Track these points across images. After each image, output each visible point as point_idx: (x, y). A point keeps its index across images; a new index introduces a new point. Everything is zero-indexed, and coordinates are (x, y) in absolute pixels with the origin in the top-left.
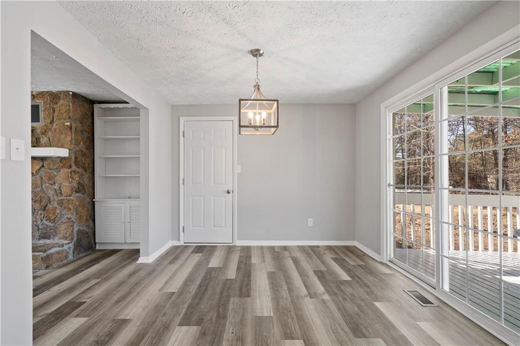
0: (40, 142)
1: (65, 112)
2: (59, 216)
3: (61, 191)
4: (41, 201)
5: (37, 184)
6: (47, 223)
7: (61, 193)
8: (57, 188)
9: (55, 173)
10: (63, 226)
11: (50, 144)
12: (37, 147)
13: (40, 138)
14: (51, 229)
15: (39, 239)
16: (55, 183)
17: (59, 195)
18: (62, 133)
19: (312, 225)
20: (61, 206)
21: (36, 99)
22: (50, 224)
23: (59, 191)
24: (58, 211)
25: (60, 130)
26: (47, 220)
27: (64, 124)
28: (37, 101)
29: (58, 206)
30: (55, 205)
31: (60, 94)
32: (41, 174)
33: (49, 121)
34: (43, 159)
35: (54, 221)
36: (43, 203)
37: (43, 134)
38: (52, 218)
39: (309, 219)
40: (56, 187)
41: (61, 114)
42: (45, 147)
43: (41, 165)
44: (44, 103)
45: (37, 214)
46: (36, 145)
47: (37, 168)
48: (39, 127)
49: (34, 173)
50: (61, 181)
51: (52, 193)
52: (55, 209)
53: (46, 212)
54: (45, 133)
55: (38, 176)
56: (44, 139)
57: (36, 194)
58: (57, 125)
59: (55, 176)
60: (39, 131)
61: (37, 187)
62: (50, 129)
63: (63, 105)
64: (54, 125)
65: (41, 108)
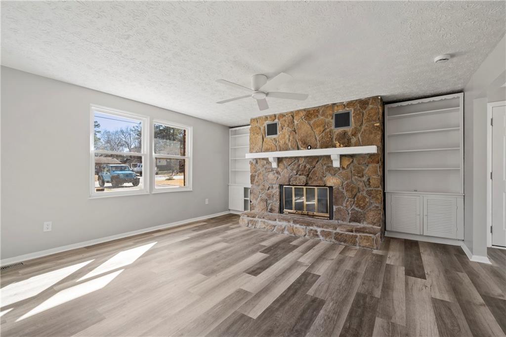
0: (351, 142)
1: (374, 115)
2: (368, 204)
3: (370, 182)
4: (352, 191)
5: (348, 176)
6: (357, 209)
7: (369, 184)
8: (366, 180)
9: (363, 167)
10: (372, 213)
11: (357, 144)
12: (349, 147)
13: (351, 139)
14: (362, 215)
15: (350, 222)
16: (363, 176)
17: (368, 186)
18: (372, 133)
20: (370, 196)
21: (346, 108)
22: (359, 210)
23: (368, 183)
24: (367, 200)
25: (370, 131)
26: (357, 207)
27: (373, 125)
28: (348, 109)
29: (367, 196)
30: (365, 193)
31: (369, 99)
32: (351, 168)
33: (359, 124)
34: (352, 156)
35: (363, 208)
36: (354, 193)
37: (353, 135)
38: (362, 205)
40: (365, 179)
41: (371, 116)
42: (355, 146)
43: (351, 161)
44: (354, 110)
45: (347, 201)
46: (348, 144)
47: (348, 164)
48: (349, 129)
49: (346, 167)
50: (370, 174)
51: (361, 184)
52: (364, 198)
53: (356, 199)
54: (354, 134)
55: (349, 169)
56: (354, 140)
57: (348, 185)
58: (366, 126)
59: (363, 170)
60: (349, 133)
61: (347, 179)
62: (359, 131)
63: (372, 109)
64: (364, 127)
65: (352, 115)
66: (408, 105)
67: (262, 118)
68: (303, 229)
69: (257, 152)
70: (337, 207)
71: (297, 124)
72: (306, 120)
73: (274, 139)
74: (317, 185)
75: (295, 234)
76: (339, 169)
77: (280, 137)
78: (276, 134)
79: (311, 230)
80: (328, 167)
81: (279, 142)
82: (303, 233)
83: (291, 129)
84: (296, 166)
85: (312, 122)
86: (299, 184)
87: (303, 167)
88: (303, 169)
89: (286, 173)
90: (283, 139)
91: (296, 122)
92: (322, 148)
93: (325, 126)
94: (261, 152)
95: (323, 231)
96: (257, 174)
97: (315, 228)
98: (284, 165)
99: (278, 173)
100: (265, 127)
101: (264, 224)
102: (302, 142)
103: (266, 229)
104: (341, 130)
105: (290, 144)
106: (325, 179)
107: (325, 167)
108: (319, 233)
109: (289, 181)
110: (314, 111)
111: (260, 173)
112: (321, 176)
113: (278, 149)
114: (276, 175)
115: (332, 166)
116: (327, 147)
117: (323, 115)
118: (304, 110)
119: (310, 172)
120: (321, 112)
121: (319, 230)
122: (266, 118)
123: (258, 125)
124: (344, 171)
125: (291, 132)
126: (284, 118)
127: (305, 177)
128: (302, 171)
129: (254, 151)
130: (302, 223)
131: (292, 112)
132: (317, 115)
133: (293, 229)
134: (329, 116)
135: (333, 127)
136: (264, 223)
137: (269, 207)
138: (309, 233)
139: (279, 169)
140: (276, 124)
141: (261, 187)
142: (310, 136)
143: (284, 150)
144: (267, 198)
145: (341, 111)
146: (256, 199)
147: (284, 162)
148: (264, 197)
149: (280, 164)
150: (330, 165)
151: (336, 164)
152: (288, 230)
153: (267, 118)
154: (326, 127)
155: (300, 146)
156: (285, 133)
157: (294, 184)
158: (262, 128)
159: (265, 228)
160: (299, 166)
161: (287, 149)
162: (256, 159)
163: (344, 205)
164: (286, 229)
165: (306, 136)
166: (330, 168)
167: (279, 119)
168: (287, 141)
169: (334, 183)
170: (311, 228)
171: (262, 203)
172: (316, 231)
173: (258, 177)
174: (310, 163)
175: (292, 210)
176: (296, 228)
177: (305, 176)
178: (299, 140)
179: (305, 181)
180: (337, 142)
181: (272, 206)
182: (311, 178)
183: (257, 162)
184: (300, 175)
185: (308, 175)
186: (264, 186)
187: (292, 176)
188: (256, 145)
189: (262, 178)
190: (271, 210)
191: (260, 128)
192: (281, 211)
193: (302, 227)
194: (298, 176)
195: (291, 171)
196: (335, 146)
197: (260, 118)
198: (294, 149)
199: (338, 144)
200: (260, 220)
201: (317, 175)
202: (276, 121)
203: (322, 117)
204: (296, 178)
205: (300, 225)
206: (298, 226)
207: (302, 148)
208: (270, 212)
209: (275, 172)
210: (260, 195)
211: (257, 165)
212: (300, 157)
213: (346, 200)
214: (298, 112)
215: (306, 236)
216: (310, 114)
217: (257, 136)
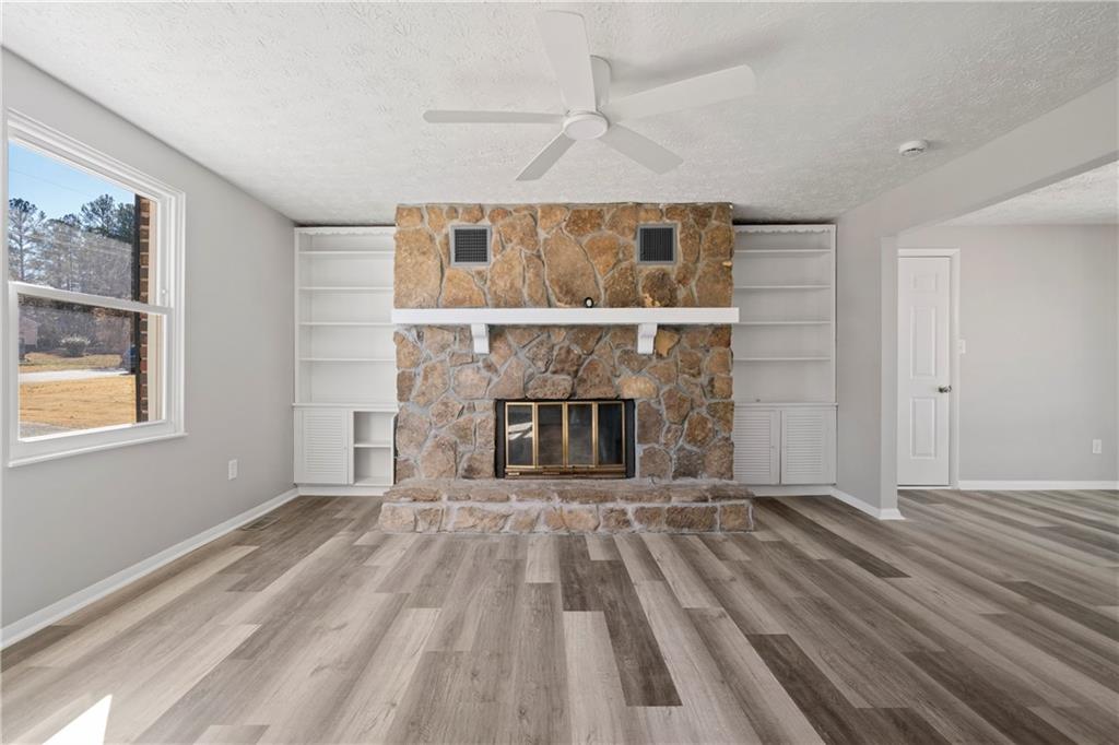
0: (676, 298)
1: (723, 242)
2: (711, 435)
3: (713, 386)
4: (680, 406)
5: (669, 375)
6: (688, 447)
7: (712, 391)
8: (706, 383)
9: (700, 355)
10: (718, 453)
11: (689, 303)
12: (672, 306)
13: (675, 290)
14: (699, 459)
15: (675, 477)
16: (699, 374)
17: (709, 396)
18: (718, 282)
19: (1099, 452)
20: (713, 416)
21: (664, 218)
22: (695, 449)
23: (709, 388)
24: (710, 425)
25: (714, 276)
26: (689, 442)
27: (721, 263)
28: (668, 221)
29: (708, 416)
30: (704, 412)
31: (712, 207)
32: (676, 356)
33: (693, 258)
34: (677, 329)
35: (702, 443)
36: (683, 412)
37: (679, 282)
38: (700, 438)
39: (1095, 441)
40: (704, 379)
41: (716, 245)
42: (685, 306)
43: (676, 340)
44: (683, 225)
45: (668, 431)
46: (670, 302)
47: (670, 346)
48: (672, 268)
49: (665, 354)
50: (714, 369)
51: (698, 391)
52: (704, 421)
53: (686, 426)
54: (683, 281)
55: (671, 359)
56: (681, 293)
57: (670, 394)
58: (708, 265)
59: (700, 360)
60: (673, 277)
61: (669, 380)
62: (693, 273)
63: (718, 228)
64: (701, 266)
65: (678, 236)
66: (757, 233)
67: (441, 210)
68: (591, 512)
69: (421, 307)
70: (646, 447)
71: (546, 240)
72: (570, 232)
73: (479, 273)
74: (601, 396)
75: (568, 529)
76: (649, 357)
77: (498, 268)
78: (483, 258)
79: (612, 511)
80: (626, 352)
81: (493, 283)
82: (592, 523)
83: (529, 252)
84: (543, 351)
85: (585, 240)
86: (554, 397)
87: (563, 351)
88: (563, 356)
89: (514, 368)
90: (506, 277)
91: (542, 234)
92: (612, 307)
93: (617, 253)
94: (438, 307)
95: (642, 508)
96: (420, 370)
97: (620, 505)
98: (510, 346)
99: (490, 367)
100: (447, 236)
101: (471, 515)
102: (561, 287)
103: (479, 529)
104: (653, 267)
105: (525, 291)
106: (617, 381)
107: (618, 353)
108: (630, 516)
109: (525, 389)
110: (591, 212)
111: (434, 368)
112: (609, 374)
113: (490, 302)
114: (484, 373)
115: (634, 352)
116: (624, 305)
117: (613, 226)
118: (567, 206)
119: (580, 365)
120: (607, 218)
121: (630, 508)
122: (453, 211)
123: (426, 226)
124: (662, 363)
125: (529, 259)
126: (508, 220)
127: (569, 378)
128: (562, 362)
129: (413, 303)
130: (585, 497)
131: (530, 207)
132: (599, 225)
133: (561, 516)
134: (627, 230)
135: (636, 258)
136: (471, 511)
137: (464, 464)
138: (607, 519)
139: (494, 358)
140: (484, 232)
141: (436, 407)
142: (583, 275)
143: (511, 307)
144: (454, 438)
145: (653, 223)
146: (420, 445)
147: (510, 338)
148: (447, 434)
149: (497, 344)
150: (629, 347)
151: (645, 346)
152: (547, 523)
153: (456, 211)
154: (621, 256)
155: (553, 298)
156: (511, 260)
157: (540, 396)
158: (439, 239)
159: (474, 526)
160: (552, 348)
161: (518, 304)
162: (416, 326)
163: (662, 440)
164: (542, 518)
165: (572, 275)
166: (630, 356)
167: (493, 220)
168: (519, 283)
169: (640, 391)
170: (610, 505)
171: (440, 455)
172: (624, 512)
173: (426, 378)
174: (583, 343)
175: (531, 464)
176: (570, 512)
177: (569, 374)
178: (551, 281)
179: (569, 389)
180: (647, 295)
181: (470, 459)
182: (582, 381)
183: (420, 336)
184: (555, 372)
185: (577, 372)
186: (445, 404)
187: (531, 377)
188: (417, 284)
189: (438, 382)
190: (470, 473)
191: (432, 239)
192: (499, 472)
193: (587, 506)
194: (548, 374)
195: (529, 362)
196: (641, 304)
197: (431, 208)
198: (537, 304)
199: (649, 300)
200: (456, 505)
201: (599, 371)
202: (485, 223)
203: (611, 232)
204: (545, 381)
205: (581, 503)
206: (575, 505)
207: (559, 304)
208: (464, 477)
209: (481, 364)
210: (433, 432)
211: (423, 346)
212: (555, 326)
213: (665, 429)
214: (550, 209)
215: (600, 530)
216: (583, 218)
217: (421, 259)
